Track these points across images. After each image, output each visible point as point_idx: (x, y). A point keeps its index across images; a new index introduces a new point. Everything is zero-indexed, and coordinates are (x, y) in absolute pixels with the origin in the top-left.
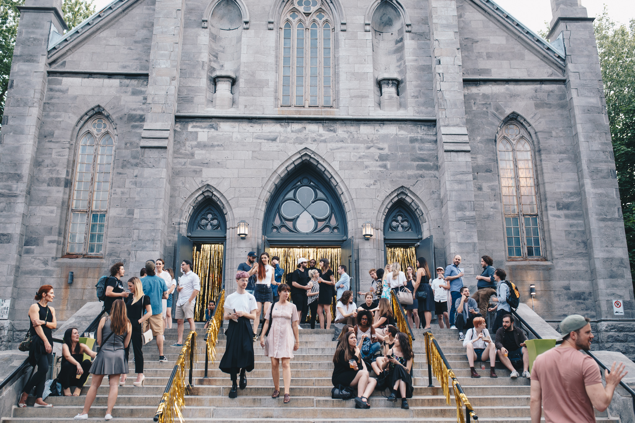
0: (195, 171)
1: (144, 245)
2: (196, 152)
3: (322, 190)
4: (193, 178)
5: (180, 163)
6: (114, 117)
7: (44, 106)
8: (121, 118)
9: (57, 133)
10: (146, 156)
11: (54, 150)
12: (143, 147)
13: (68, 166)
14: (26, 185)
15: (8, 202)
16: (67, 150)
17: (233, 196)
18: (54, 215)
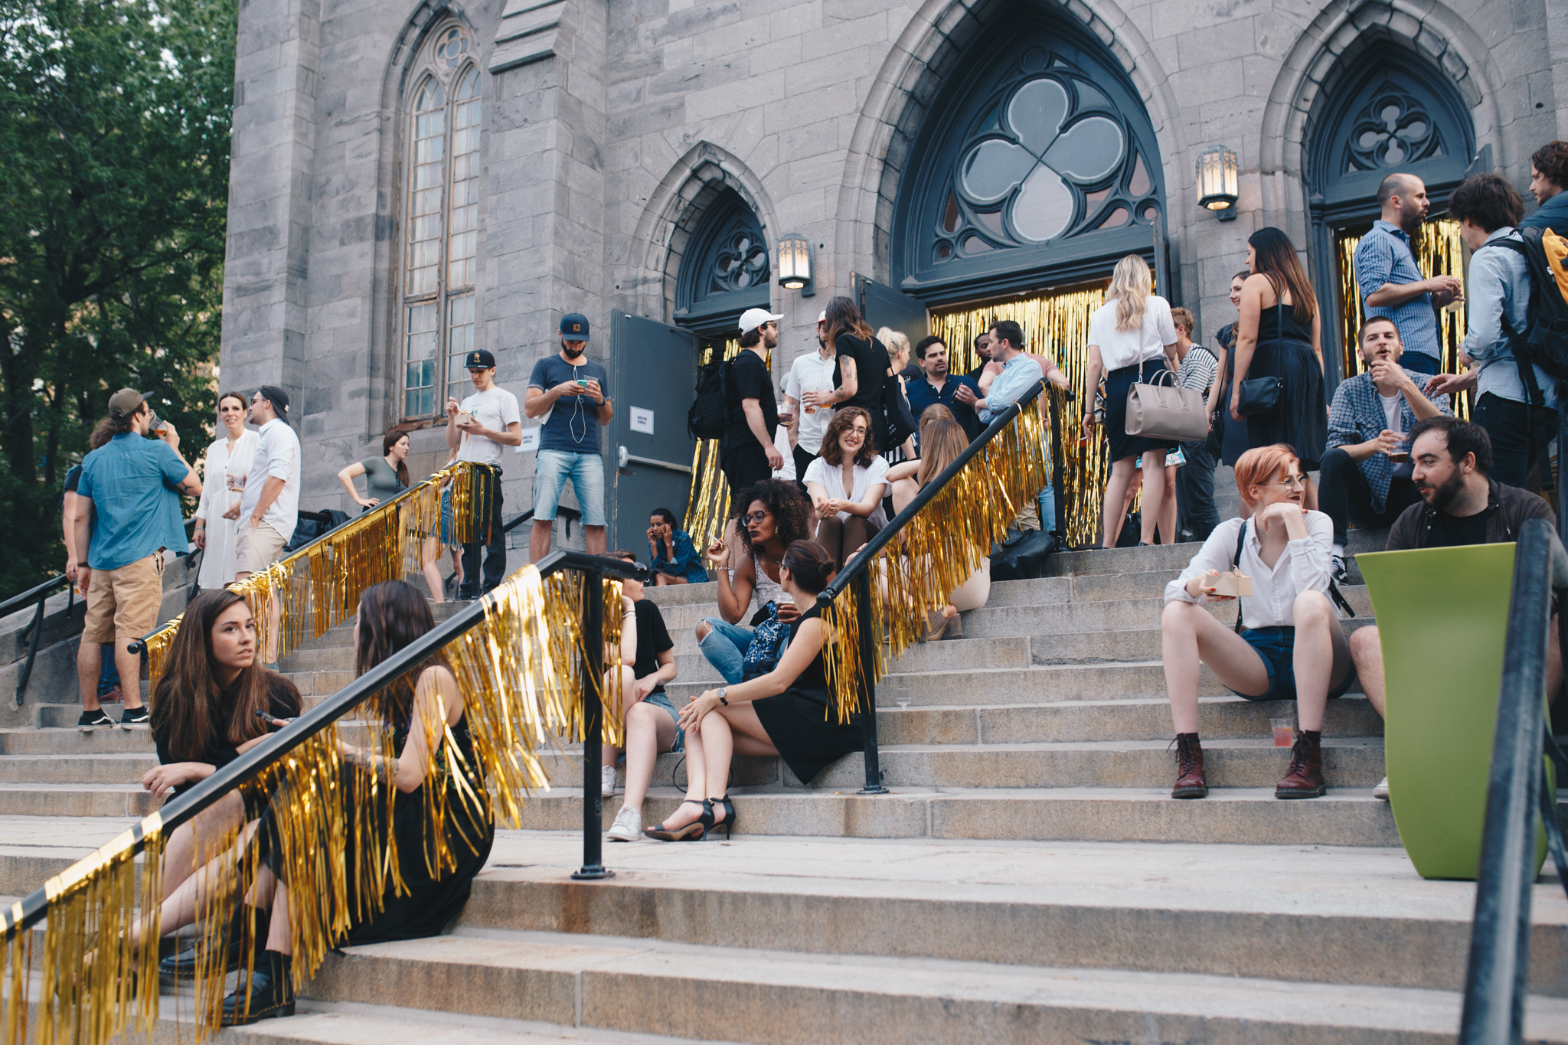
0: (666, 111)
1: (512, 363)
2: (668, 49)
3: (1094, 78)
4: (661, 131)
5: (625, 97)
6: (470, 12)
7: (322, 33)
8: (486, 9)
9: (352, 95)
10: (506, 94)
11: (349, 146)
12: (498, 71)
13: (380, 181)
14: (285, 252)
15: (256, 305)
16: (375, 136)
17: (772, 164)
18: (357, 321)
